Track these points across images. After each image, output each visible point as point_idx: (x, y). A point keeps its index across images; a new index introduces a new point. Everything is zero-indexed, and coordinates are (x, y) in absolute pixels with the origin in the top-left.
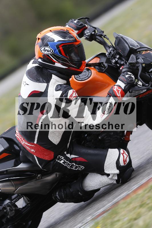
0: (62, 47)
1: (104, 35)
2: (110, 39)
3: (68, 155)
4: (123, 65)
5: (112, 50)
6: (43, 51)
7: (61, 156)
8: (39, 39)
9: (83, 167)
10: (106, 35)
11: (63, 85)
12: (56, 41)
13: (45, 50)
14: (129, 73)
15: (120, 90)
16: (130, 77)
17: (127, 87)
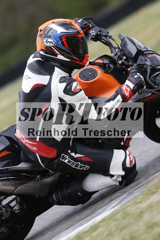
0: (65, 38)
1: (109, 36)
2: (116, 40)
3: (73, 154)
4: (132, 66)
5: (118, 51)
6: (45, 43)
7: (66, 155)
8: (41, 30)
9: (88, 167)
10: (111, 36)
11: (67, 77)
12: (58, 33)
13: (47, 42)
14: (138, 74)
15: (129, 89)
16: (139, 78)
17: (135, 88)
